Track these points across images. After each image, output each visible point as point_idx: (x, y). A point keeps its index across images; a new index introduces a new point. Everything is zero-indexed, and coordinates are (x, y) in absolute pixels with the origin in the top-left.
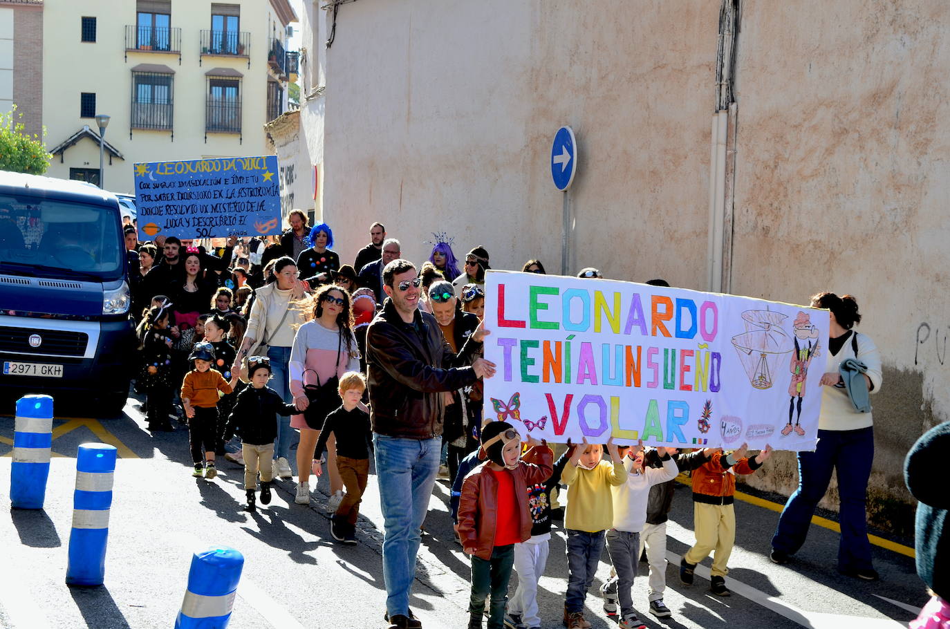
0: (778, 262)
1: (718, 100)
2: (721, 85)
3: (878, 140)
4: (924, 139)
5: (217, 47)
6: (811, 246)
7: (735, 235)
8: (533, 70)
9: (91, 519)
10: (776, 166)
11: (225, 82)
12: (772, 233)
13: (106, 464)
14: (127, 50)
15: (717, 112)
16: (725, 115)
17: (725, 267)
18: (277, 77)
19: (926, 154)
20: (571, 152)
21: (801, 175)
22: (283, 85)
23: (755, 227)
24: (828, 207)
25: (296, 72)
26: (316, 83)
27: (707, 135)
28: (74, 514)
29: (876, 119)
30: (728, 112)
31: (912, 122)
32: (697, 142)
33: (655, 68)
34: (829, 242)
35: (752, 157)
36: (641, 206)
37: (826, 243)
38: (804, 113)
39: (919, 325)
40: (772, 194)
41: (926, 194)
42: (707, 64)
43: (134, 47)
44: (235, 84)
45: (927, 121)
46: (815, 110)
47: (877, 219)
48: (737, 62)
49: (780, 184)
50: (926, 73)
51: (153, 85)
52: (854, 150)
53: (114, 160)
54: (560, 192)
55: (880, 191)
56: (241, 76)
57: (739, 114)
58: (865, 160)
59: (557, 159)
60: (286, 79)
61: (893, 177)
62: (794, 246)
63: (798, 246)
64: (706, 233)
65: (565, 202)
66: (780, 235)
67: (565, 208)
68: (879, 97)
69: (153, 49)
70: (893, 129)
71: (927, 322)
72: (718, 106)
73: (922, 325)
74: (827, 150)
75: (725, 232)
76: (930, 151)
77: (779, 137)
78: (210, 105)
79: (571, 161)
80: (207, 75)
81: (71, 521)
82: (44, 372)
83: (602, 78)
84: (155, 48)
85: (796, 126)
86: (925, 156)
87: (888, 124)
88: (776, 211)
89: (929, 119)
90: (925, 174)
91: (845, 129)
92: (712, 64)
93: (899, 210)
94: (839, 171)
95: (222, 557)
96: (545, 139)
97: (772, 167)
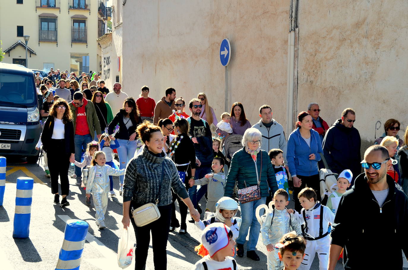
0: (317, 95)
1: (291, 27)
2: (292, 20)
3: (359, 43)
4: (378, 42)
5: (76, 5)
6: (331, 89)
7: (299, 85)
8: (211, 15)
9: (23, 210)
10: (315, 55)
11: (80, 21)
12: (314, 83)
13: (30, 186)
14: (37, 7)
15: (290, 32)
16: (294, 33)
17: (294, 98)
18: (102, 18)
19: (379, 49)
20: (228, 50)
21: (326, 58)
22: (105, 22)
23: (307, 81)
24: (338, 72)
25: (110, 16)
26: (119, 21)
27: (286, 42)
28: (16, 208)
29: (358, 34)
30: (295, 32)
31: (373, 35)
32: (282, 45)
33: (264, 13)
34: (338, 86)
35: (305, 51)
36: (259, 72)
37: (337, 88)
38: (327, 32)
39: (376, 122)
40: (314, 67)
41: (379, 66)
42: (286, 11)
43: (40, 6)
44: (84, 22)
45: (379, 35)
46: (332, 30)
47: (359, 77)
48: (298, 10)
49: (317, 62)
50: (378, 14)
51: (48, 22)
52: (348, 48)
53: (32, 55)
54: (224, 67)
55: (360, 65)
56: (87, 18)
57: (299, 32)
58: (353, 52)
59: (223, 53)
60: (106, 19)
61: (365, 59)
62: (324, 89)
63: (325, 89)
64: (286, 84)
65: (226, 71)
66: (317, 84)
67: (226, 74)
68: (359, 25)
69: (48, 7)
70: (365, 38)
71: (380, 120)
72: (290, 29)
73: (378, 122)
74: (337, 47)
75: (294, 83)
76: (380, 47)
77: (317, 42)
78: (73, 31)
79: (228, 54)
80: (72, 18)
81: (15, 211)
82: (2, 147)
83: (241, 18)
84: (49, 6)
85: (324, 38)
86: (378, 50)
87: (363, 36)
88: (315, 74)
89: (380, 34)
90: (378, 57)
91: (345, 39)
92: (288, 11)
93: (367, 73)
94: (342, 56)
95: (79, 225)
96: (217, 44)
97: (314, 55)
